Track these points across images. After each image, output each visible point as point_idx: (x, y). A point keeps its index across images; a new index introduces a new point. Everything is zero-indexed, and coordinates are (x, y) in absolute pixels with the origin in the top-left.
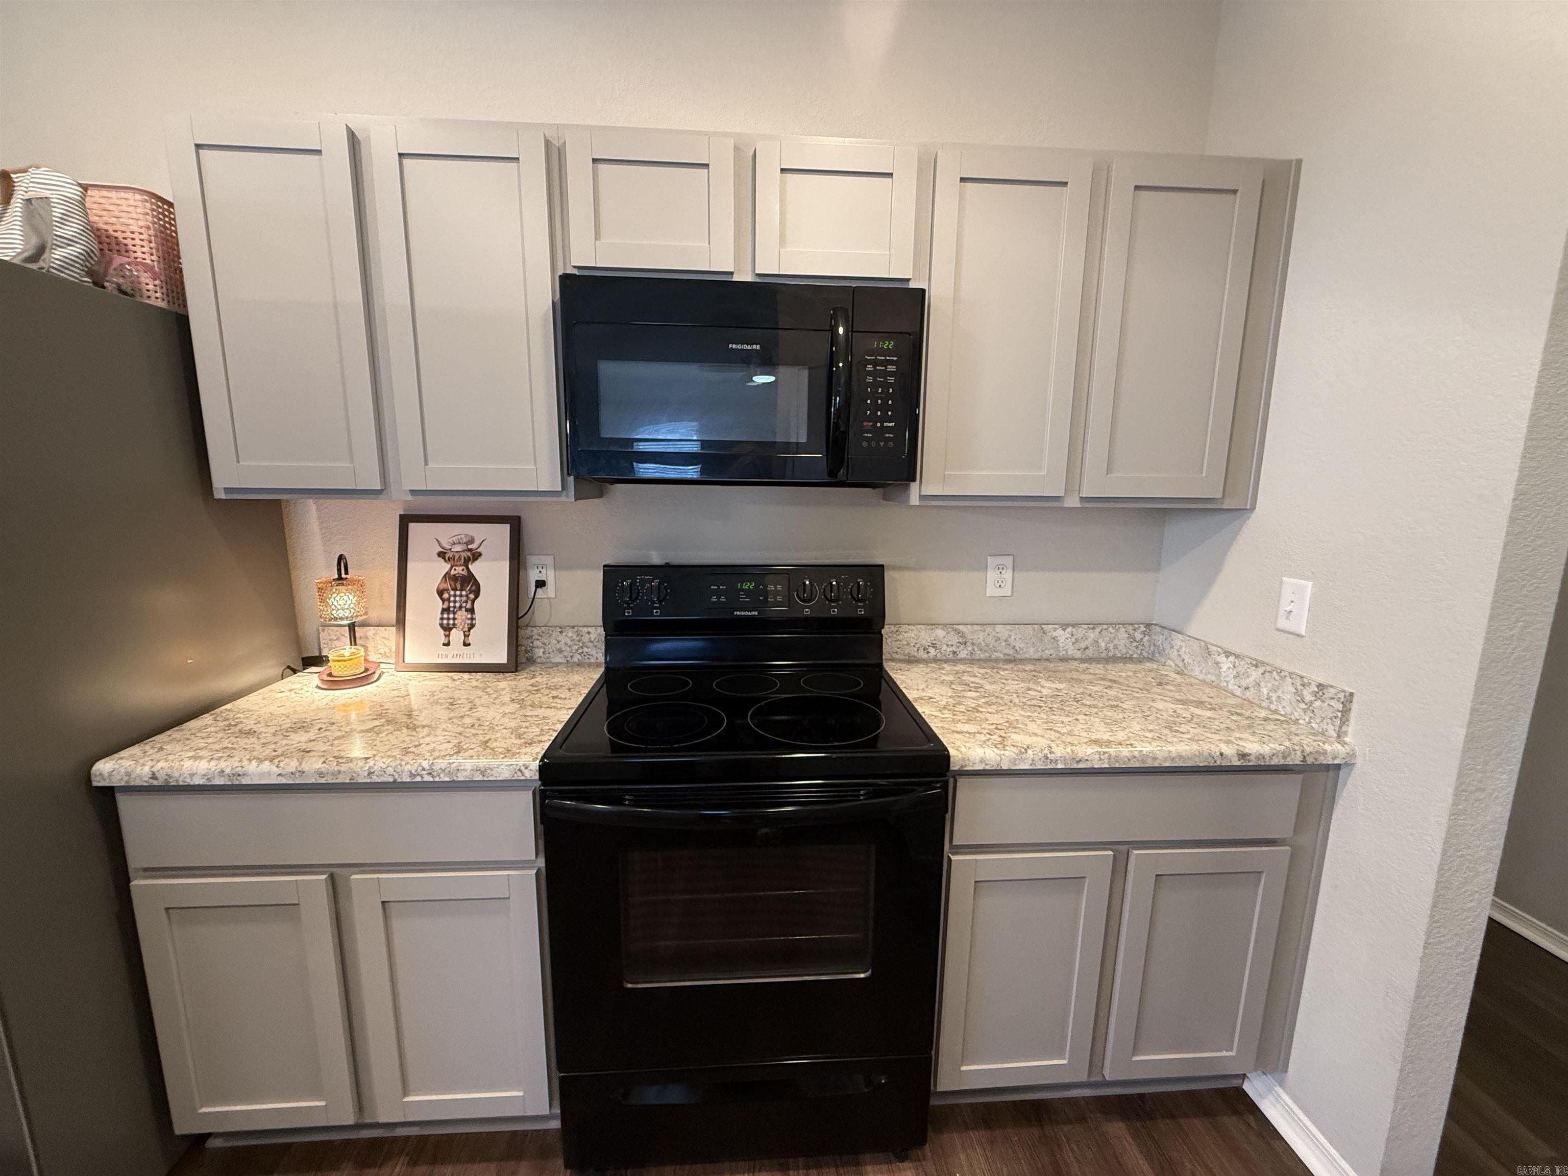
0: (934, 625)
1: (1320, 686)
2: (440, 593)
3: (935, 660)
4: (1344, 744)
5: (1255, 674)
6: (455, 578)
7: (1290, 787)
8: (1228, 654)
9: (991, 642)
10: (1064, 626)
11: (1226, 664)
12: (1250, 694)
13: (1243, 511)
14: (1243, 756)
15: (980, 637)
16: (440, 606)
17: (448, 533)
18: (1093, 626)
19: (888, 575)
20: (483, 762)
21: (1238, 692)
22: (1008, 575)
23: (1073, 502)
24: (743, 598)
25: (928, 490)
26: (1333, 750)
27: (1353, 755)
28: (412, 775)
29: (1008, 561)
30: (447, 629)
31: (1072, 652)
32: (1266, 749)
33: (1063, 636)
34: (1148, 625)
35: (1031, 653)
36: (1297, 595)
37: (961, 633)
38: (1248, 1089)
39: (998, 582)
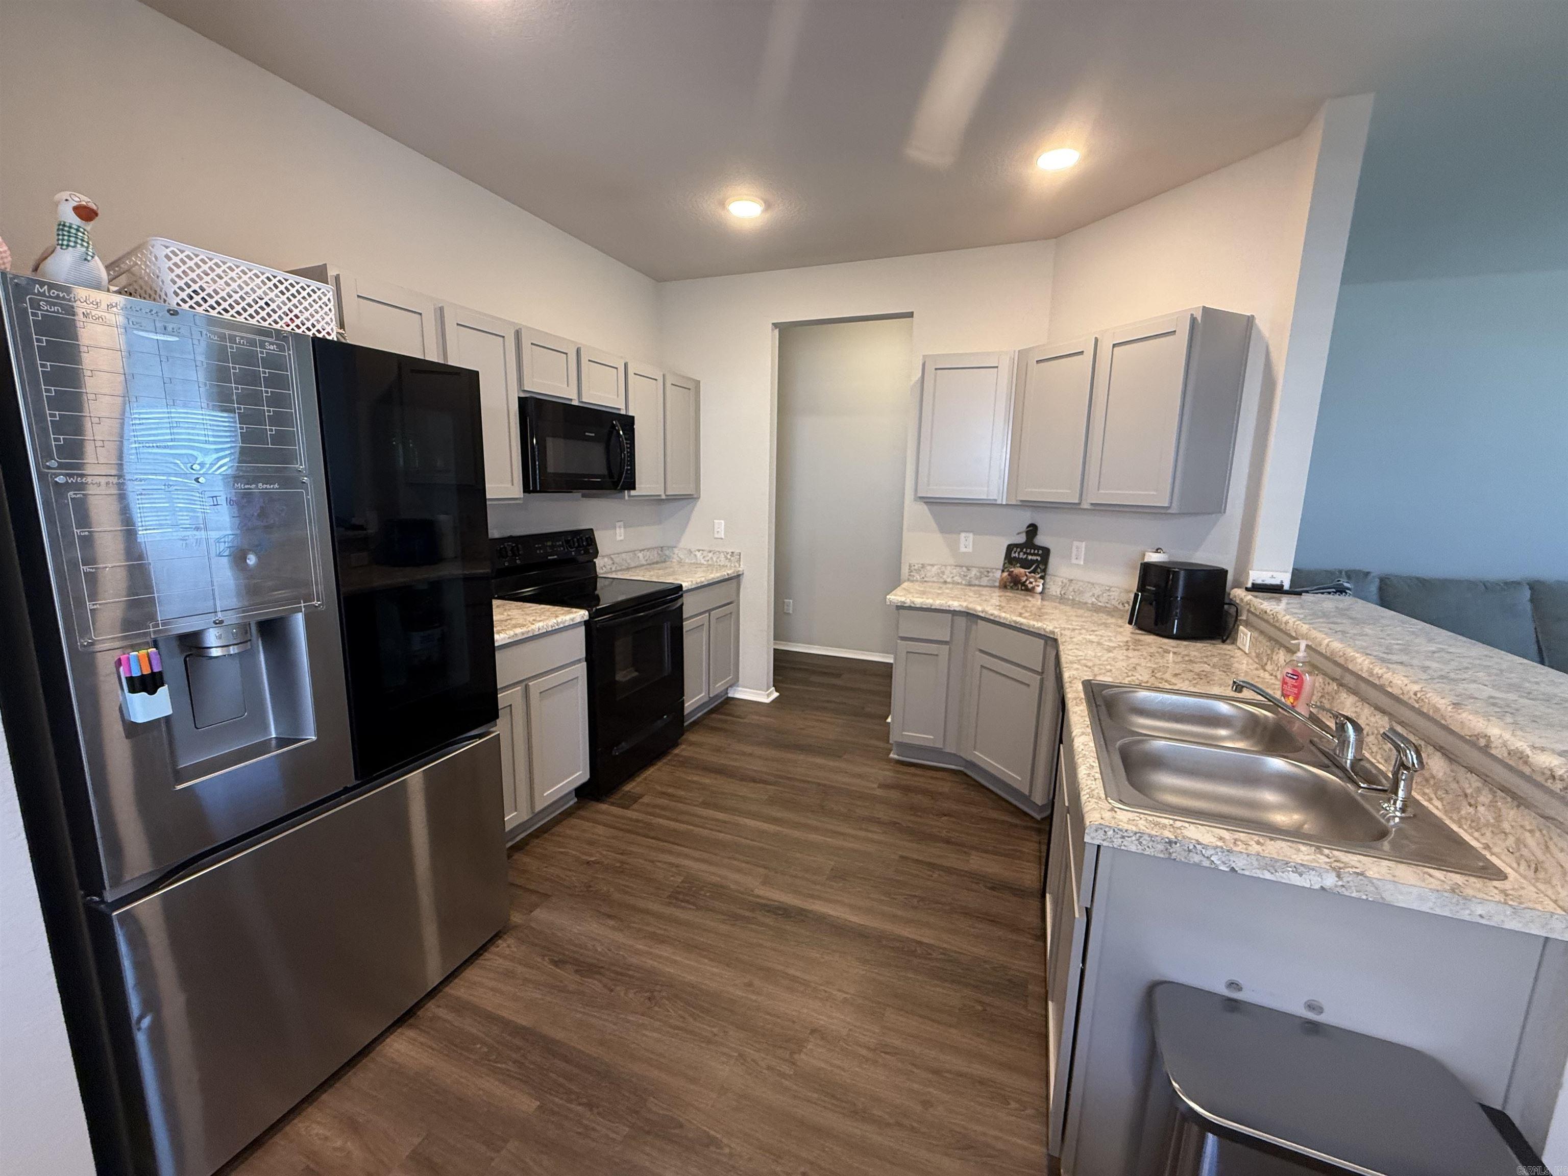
0: (604, 556)
1: (732, 553)
4: (739, 568)
5: (710, 555)
7: (735, 583)
8: (699, 551)
10: (640, 551)
11: (698, 554)
12: (710, 562)
13: (698, 498)
14: (728, 574)
19: (595, 533)
21: (705, 563)
22: (622, 530)
23: (664, 497)
24: (550, 550)
25: (631, 494)
27: (743, 570)
28: (552, 627)
29: (622, 524)
32: (731, 572)
34: (662, 548)
35: (633, 565)
36: (720, 526)
37: (612, 559)
38: (730, 695)
39: (620, 533)
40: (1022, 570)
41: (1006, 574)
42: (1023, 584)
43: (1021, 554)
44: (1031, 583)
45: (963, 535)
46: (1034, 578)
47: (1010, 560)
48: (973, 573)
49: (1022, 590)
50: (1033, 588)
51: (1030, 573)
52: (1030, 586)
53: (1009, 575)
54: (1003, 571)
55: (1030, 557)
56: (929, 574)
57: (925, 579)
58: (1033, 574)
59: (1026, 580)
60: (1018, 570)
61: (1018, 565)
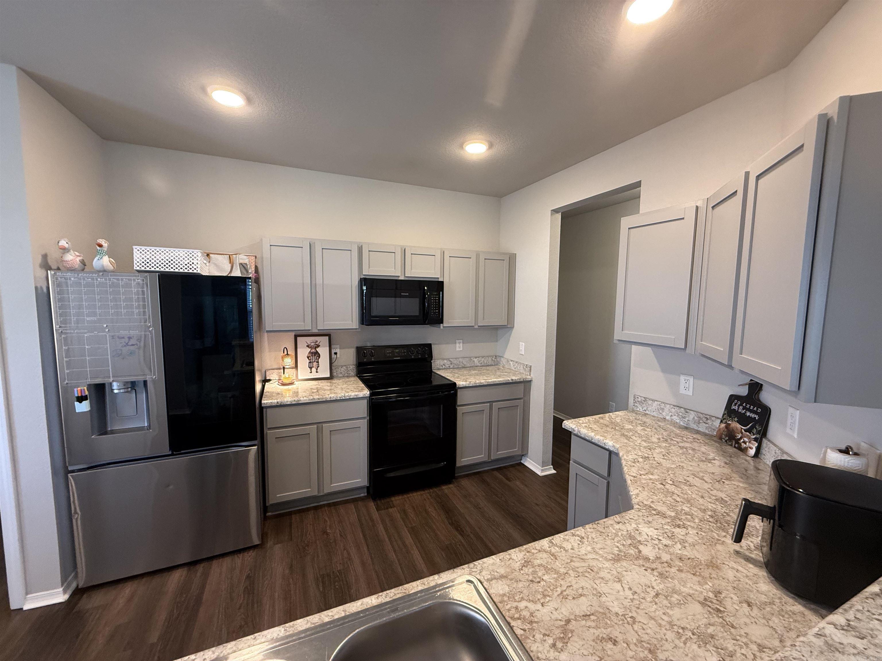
0: (444, 359)
1: (527, 365)
2: (308, 357)
3: (444, 369)
4: (530, 376)
5: (516, 364)
6: (312, 353)
7: (522, 386)
8: (512, 361)
9: (458, 362)
10: (476, 358)
11: (511, 363)
12: (516, 370)
13: (513, 327)
14: (512, 380)
15: (455, 362)
16: (308, 361)
18: (483, 357)
19: (433, 346)
20: (356, 393)
21: (514, 369)
22: (461, 344)
23: (476, 327)
24: (396, 354)
25: (444, 325)
26: (529, 378)
27: (532, 378)
29: (462, 341)
30: (311, 368)
31: (478, 364)
32: (516, 378)
33: (476, 360)
34: (496, 356)
35: (468, 365)
36: (522, 346)
37: (451, 361)
38: (522, 462)
39: (459, 347)
40: (739, 426)
41: (723, 425)
42: (737, 441)
43: (741, 407)
44: (745, 442)
45: (682, 378)
46: (749, 438)
47: (729, 412)
48: (691, 417)
49: (735, 447)
50: (746, 449)
51: (745, 431)
52: (743, 445)
53: (726, 427)
54: (721, 422)
55: (748, 414)
56: (649, 409)
57: (647, 412)
58: (748, 433)
59: (741, 438)
60: (735, 425)
61: (736, 419)
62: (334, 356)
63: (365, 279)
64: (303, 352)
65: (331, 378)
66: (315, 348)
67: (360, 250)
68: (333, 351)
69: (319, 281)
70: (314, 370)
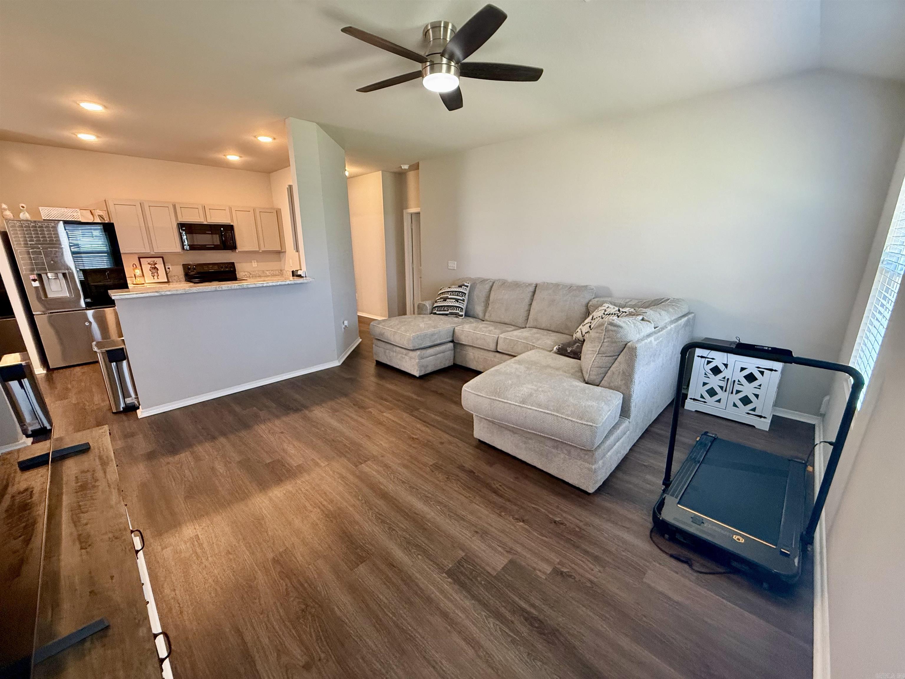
0: (245, 272)
2: (150, 270)
6: (153, 268)
9: (255, 274)
10: (267, 271)
15: (253, 273)
16: (151, 273)
17: (149, 260)
18: (272, 271)
19: (235, 264)
22: (256, 263)
23: (261, 251)
24: (210, 268)
25: (239, 250)
29: (256, 261)
30: (153, 276)
31: (270, 275)
33: (267, 272)
34: (281, 270)
37: (250, 273)
39: (255, 264)
62: (167, 270)
63: (181, 224)
64: (146, 268)
65: (168, 282)
66: (154, 265)
67: (174, 207)
68: (167, 267)
69: (150, 225)
70: (156, 277)
